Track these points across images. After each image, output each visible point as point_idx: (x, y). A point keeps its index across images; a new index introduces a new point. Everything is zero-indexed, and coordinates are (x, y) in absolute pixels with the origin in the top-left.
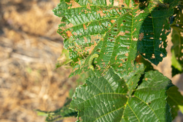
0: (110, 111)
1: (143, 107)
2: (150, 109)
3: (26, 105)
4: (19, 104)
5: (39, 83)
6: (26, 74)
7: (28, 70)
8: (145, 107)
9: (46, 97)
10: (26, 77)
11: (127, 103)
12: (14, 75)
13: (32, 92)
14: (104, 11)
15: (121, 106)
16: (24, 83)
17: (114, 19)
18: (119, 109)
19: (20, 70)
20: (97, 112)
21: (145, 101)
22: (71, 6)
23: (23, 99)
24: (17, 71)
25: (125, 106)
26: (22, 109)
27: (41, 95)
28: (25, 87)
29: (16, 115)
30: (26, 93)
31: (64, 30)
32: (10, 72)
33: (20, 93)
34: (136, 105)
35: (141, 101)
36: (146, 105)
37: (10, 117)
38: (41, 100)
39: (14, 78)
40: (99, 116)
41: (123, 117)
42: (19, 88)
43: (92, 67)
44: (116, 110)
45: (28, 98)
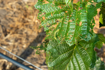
0: (67, 52)
1: (83, 50)
2: (86, 52)
3: (27, 26)
4: (23, 25)
5: (33, 14)
6: (26, 9)
7: (26, 7)
8: (84, 50)
9: (37, 21)
10: (26, 10)
11: (75, 47)
12: (19, 9)
13: (29, 19)
14: (61, 6)
15: (72, 49)
16: (25, 14)
17: (67, 10)
18: (71, 50)
19: (22, 6)
20: (60, 53)
21: (84, 47)
22: (44, 3)
23: (25, 23)
24: (21, 7)
25: (75, 48)
26: (25, 28)
27: (34, 20)
28: (26, 16)
29: (22, 31)
30: (26, 19)
31: (41, 16)
32: (17, 8)
33: (23, 19)
34: (80, 49)
35: (82, 47)
36: (84, 49)
37: (19, 32)
38: (34, 23)
39: (19, 11)
40: (61, 55)
41: (73, 54)
42: (23, 17)
43: (56, 38)
44: (70, 51)
45: (28, 22)
